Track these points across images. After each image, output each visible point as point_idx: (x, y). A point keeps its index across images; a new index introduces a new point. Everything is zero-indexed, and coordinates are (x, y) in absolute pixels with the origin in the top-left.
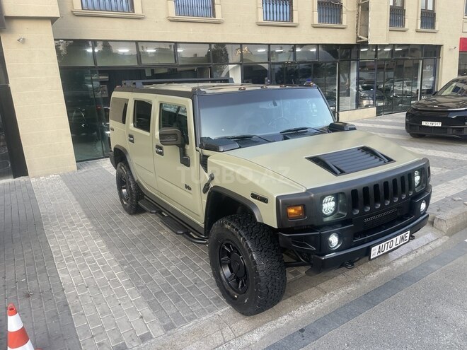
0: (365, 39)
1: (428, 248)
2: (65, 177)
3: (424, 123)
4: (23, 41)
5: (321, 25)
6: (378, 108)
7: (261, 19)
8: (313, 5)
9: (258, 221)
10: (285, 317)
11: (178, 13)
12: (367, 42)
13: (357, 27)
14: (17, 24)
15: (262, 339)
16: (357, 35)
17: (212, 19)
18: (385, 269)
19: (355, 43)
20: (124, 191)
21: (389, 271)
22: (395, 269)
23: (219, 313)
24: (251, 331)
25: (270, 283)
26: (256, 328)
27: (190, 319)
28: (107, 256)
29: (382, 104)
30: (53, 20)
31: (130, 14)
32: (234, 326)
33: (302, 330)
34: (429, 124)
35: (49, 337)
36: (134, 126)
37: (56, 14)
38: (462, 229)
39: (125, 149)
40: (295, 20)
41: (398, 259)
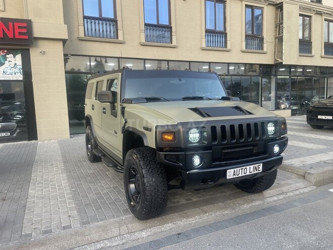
0: (280, 61)
1: (297, 192)
2: (60, 142)
3: (319, 117)
4: (44, 53)
5: (248, 50)
6: (293, 110)
7: (204, 46)
8: (242, 37)
9: (145, 144)
10: (170, 224)
11: (147, 40)
12: (282, 63)
13: (275, 52)
14: (41, 43)
15: (148, 236)
16: (275, 58)
17: (170, 45)
18: (258, 203)
19: (273, 63)
20: (89, 146)
21: (261, 204)
22: (266, 204)
23: (123, 218)
24: (142, 230)
25: (154, 192)
26: (146, 229)
27: (102, 220)
28: (65, 183)
29: (296, 108)
30: (64, 41)
31: (116, 40)
32: (130, 226)
33: (179, 234)
34: (323, 117)
35: (5, 222)
36: (96, 99)
37: (66, 37)
38: (328, 183)
39: (90, 116)
40: (229, 47)
41: (269, 197)
